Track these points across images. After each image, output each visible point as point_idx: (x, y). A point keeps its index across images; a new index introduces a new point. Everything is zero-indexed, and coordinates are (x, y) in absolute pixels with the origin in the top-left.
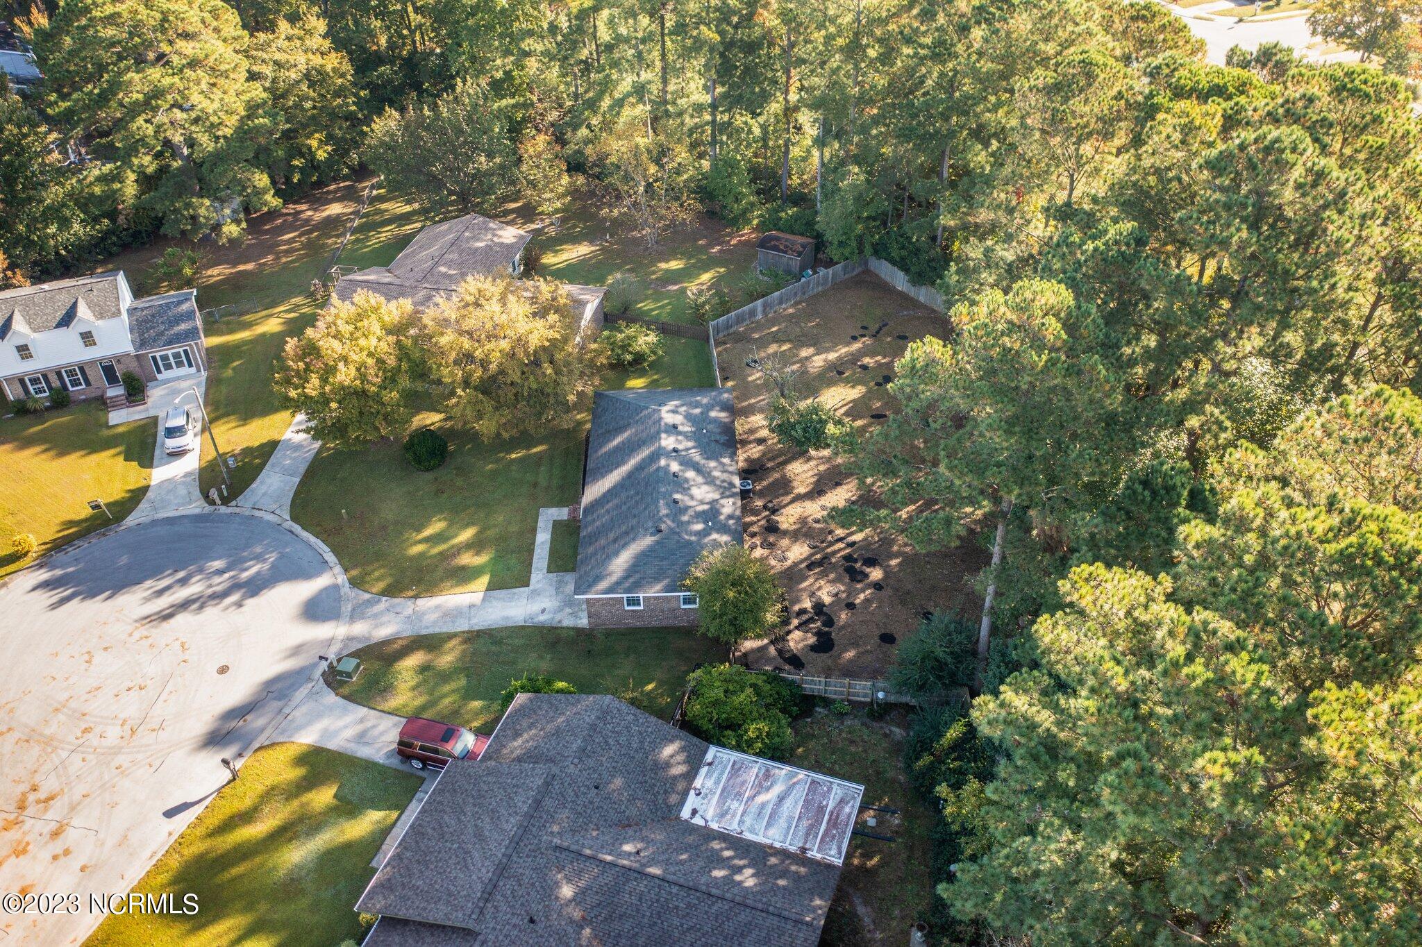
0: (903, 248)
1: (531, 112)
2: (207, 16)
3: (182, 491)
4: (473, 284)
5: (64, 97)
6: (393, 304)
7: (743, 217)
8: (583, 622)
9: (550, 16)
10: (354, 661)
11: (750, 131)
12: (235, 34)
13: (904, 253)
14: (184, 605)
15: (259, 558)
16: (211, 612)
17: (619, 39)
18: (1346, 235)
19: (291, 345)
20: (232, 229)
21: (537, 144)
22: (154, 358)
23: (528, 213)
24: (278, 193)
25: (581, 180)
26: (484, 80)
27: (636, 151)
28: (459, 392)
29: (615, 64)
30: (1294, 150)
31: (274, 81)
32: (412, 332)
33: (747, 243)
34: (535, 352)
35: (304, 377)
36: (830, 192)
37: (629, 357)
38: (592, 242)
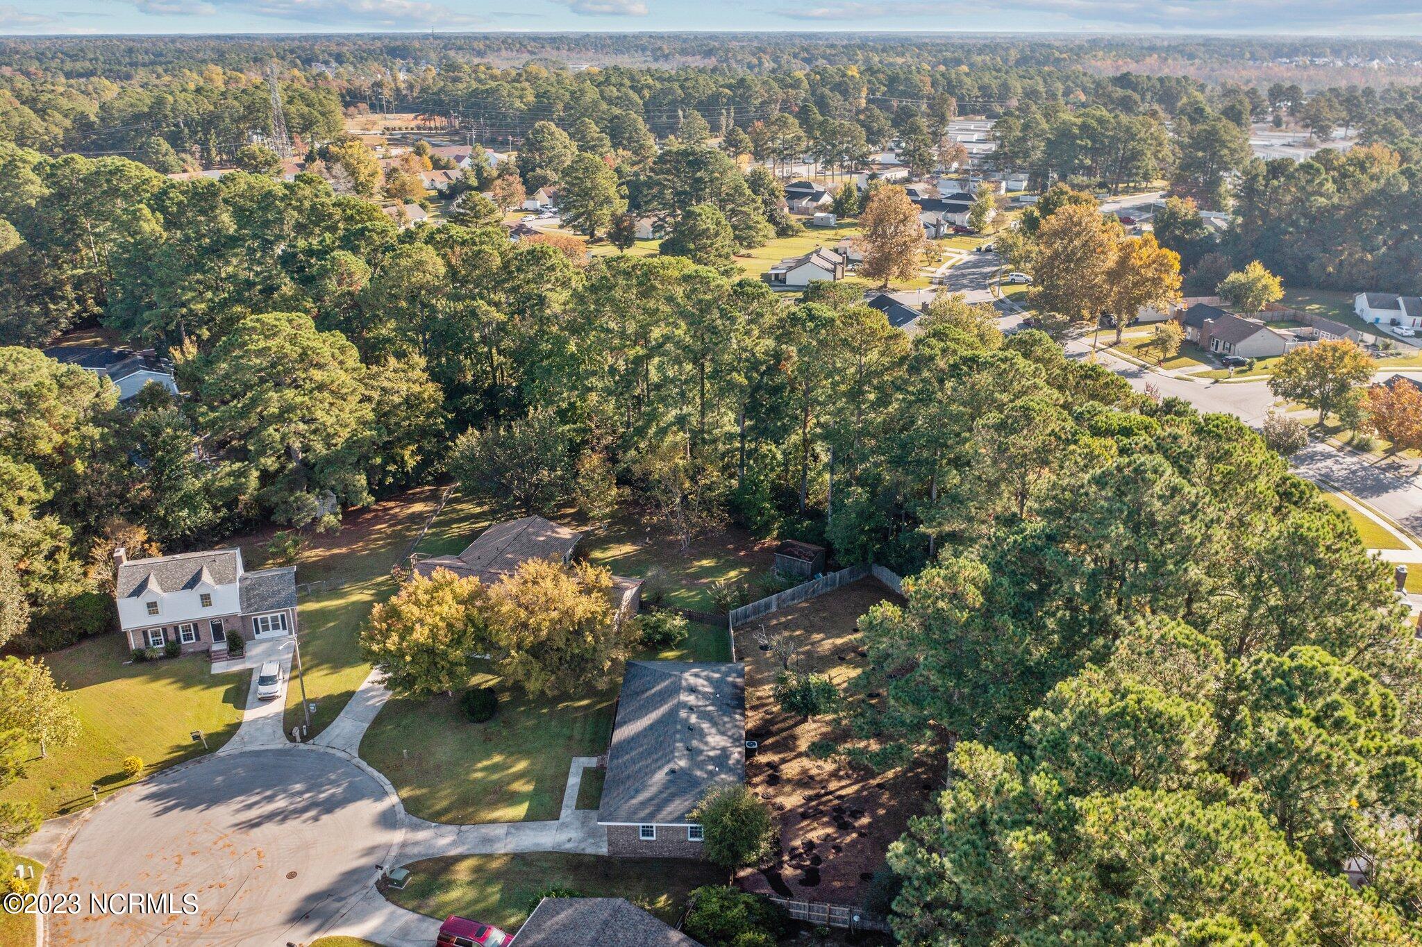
0: (901, 556)
1: (588, 436)
2: (336, 351)
3: (269, 730)
4: (532, 567)
5: (213, 409)
6: (464, 580)
7: (765, 529)
8: (604, 850)
9: (610, 360)
10: (406, 872)
11: (774, 457)
12: (355, 366)
13: (900, 560)
14: (270, 817)
15: (334, 783)
16: (291, 824)
17: (666, 380)
18: (1197, 533)
19: (377, 609)
20: (330, 519)
21: (592, 461)
22: (256, 620)
23: (581, 517)
24: (371, 492)
25: (627, 491)
26: (551, 411)
27: (675, 470)
28: (513, 653)
29: (663, 400)
30: (1155, 472)
31: (379, 403)
32: (478, 603)
33: (769, 550)
34: (580, 623)
35: (386, 635)
36: (838, 507)
37: (658, 637)
38: (633, 544)
